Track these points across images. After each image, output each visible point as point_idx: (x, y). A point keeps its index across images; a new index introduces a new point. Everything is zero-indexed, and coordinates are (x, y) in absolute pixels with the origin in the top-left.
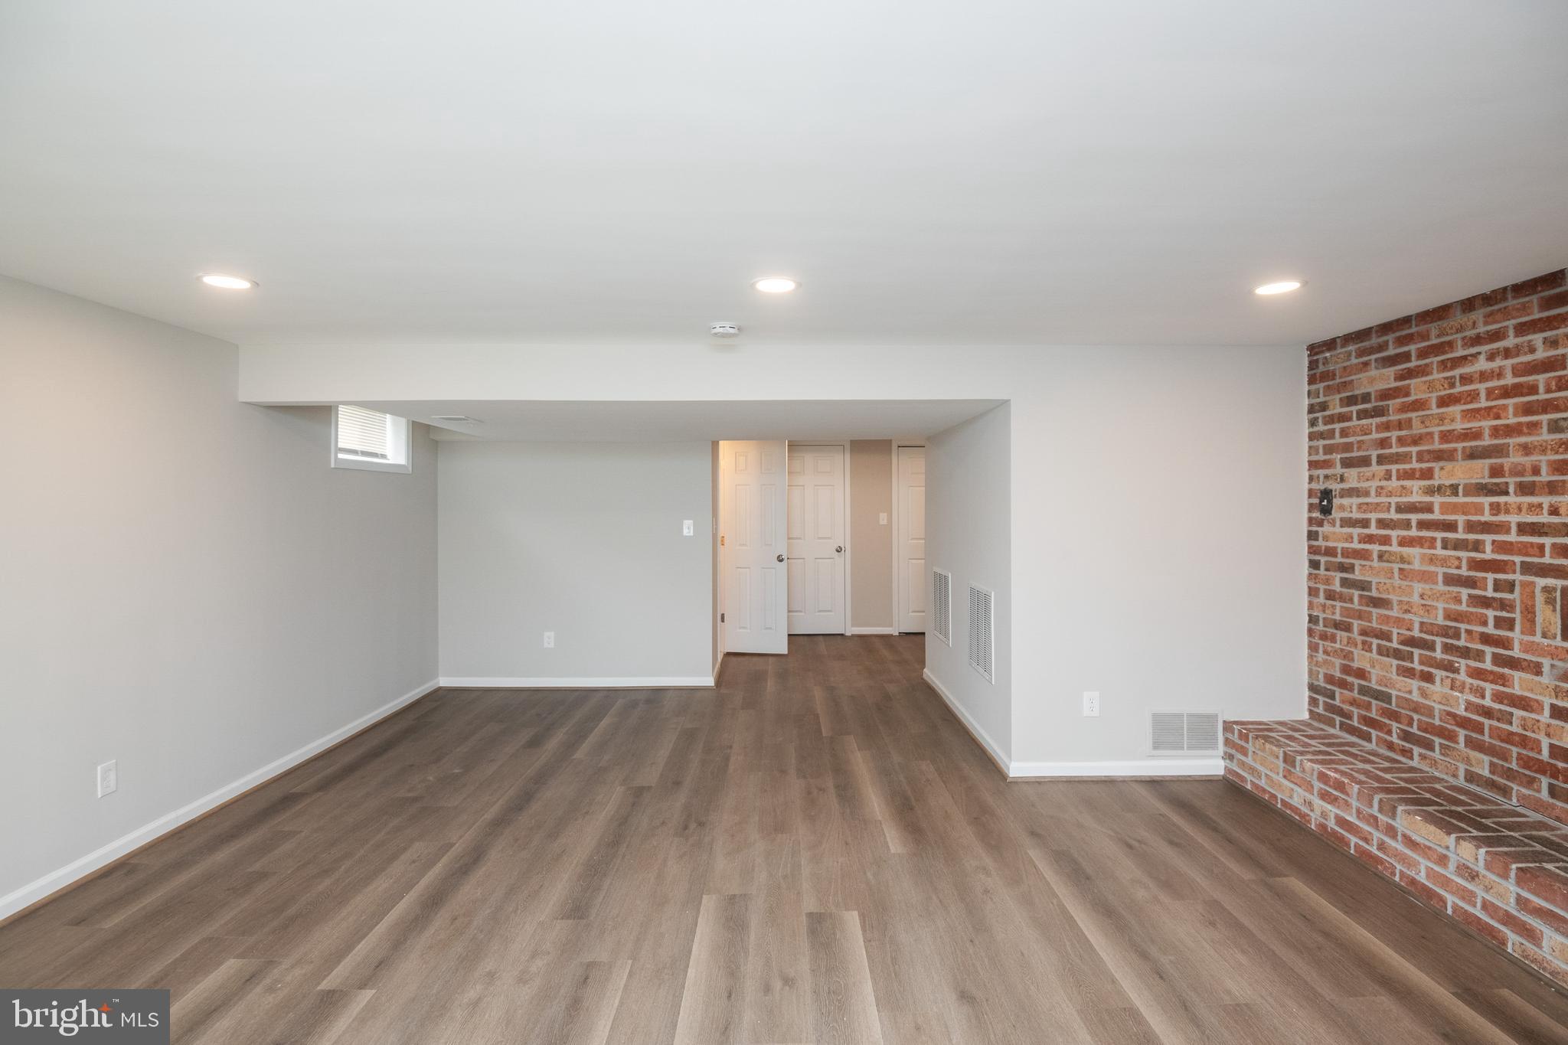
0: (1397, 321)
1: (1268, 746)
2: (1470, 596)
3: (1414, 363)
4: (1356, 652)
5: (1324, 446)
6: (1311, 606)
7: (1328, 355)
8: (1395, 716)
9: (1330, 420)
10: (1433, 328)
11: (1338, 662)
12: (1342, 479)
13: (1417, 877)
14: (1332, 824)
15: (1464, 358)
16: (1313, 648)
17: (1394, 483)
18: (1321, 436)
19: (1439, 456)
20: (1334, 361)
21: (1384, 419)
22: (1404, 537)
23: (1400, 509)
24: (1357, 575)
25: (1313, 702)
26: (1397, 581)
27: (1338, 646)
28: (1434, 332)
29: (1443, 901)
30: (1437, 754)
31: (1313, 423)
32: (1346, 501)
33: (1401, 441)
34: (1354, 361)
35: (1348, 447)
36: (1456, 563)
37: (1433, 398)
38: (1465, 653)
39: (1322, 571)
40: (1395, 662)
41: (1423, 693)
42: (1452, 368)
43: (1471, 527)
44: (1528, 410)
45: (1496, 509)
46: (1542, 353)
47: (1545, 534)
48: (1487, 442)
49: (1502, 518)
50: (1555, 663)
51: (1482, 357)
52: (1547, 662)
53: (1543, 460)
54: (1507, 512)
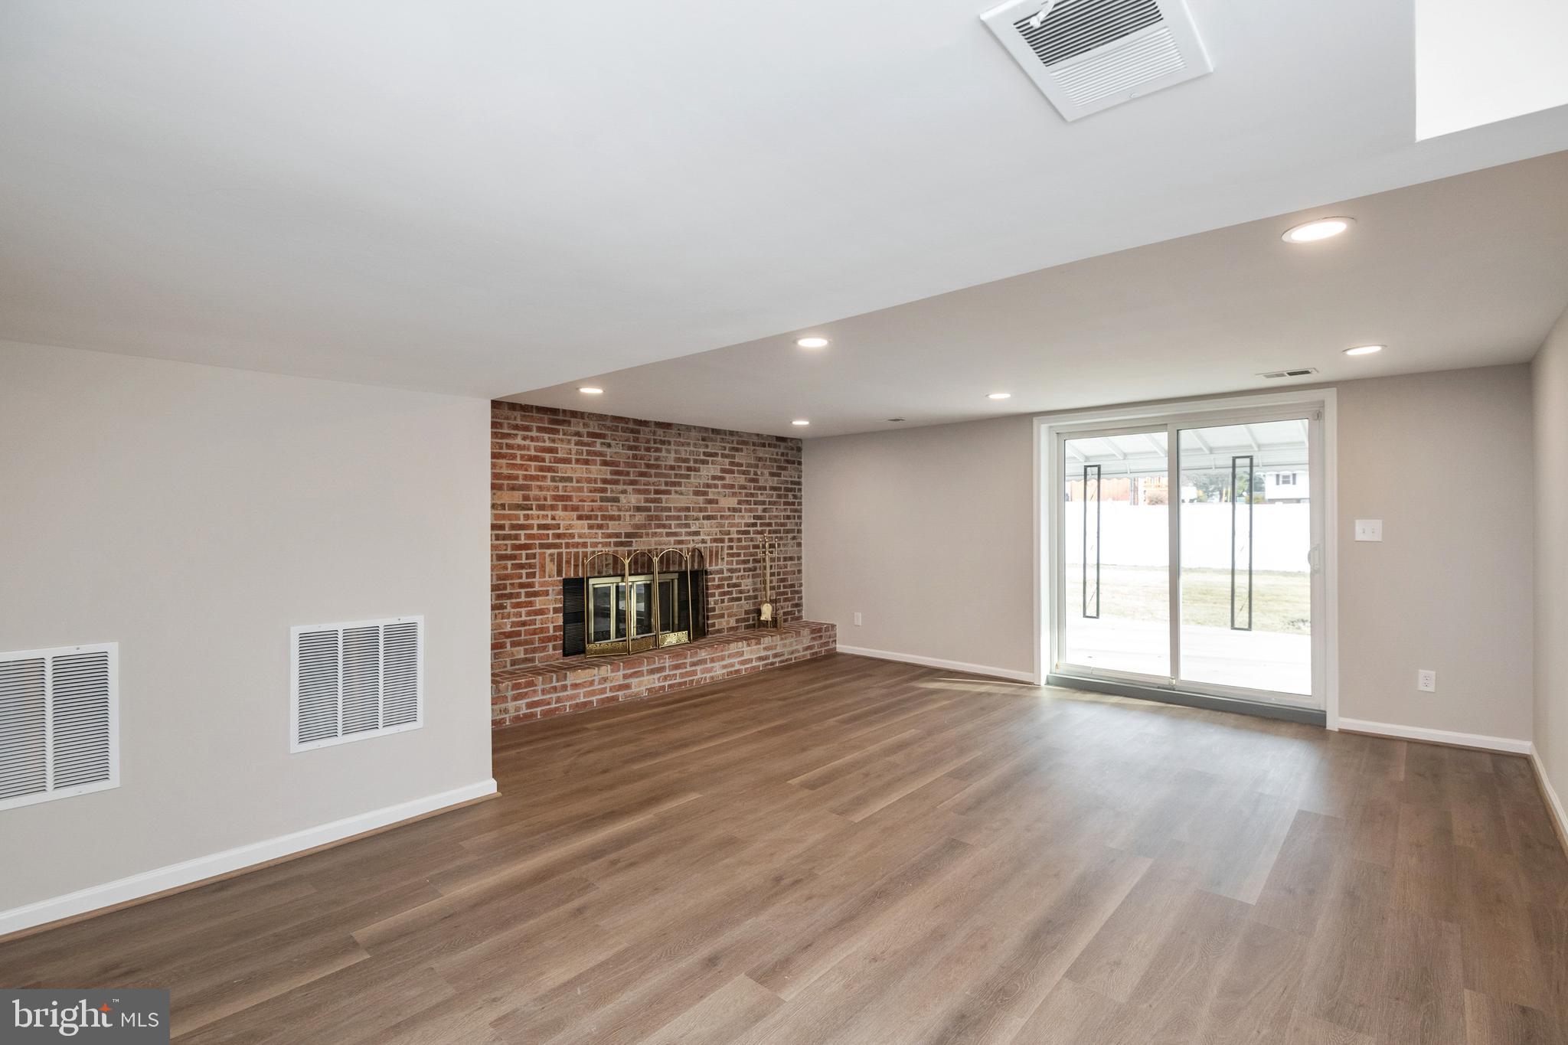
2: (512, 564)
13: (578, 702)
29: (591, 702)
36: (505, 548)
38: (510, 596)
44: (541, 469)
45: (527, 517)
46: (548, 444)
47: (550, 529)
48: (521, 482)
49: (530, 522)
50: (554, 588)
51: (519, 438)
52: (550, 589)
53: (549, 494)
54: (532, 519)
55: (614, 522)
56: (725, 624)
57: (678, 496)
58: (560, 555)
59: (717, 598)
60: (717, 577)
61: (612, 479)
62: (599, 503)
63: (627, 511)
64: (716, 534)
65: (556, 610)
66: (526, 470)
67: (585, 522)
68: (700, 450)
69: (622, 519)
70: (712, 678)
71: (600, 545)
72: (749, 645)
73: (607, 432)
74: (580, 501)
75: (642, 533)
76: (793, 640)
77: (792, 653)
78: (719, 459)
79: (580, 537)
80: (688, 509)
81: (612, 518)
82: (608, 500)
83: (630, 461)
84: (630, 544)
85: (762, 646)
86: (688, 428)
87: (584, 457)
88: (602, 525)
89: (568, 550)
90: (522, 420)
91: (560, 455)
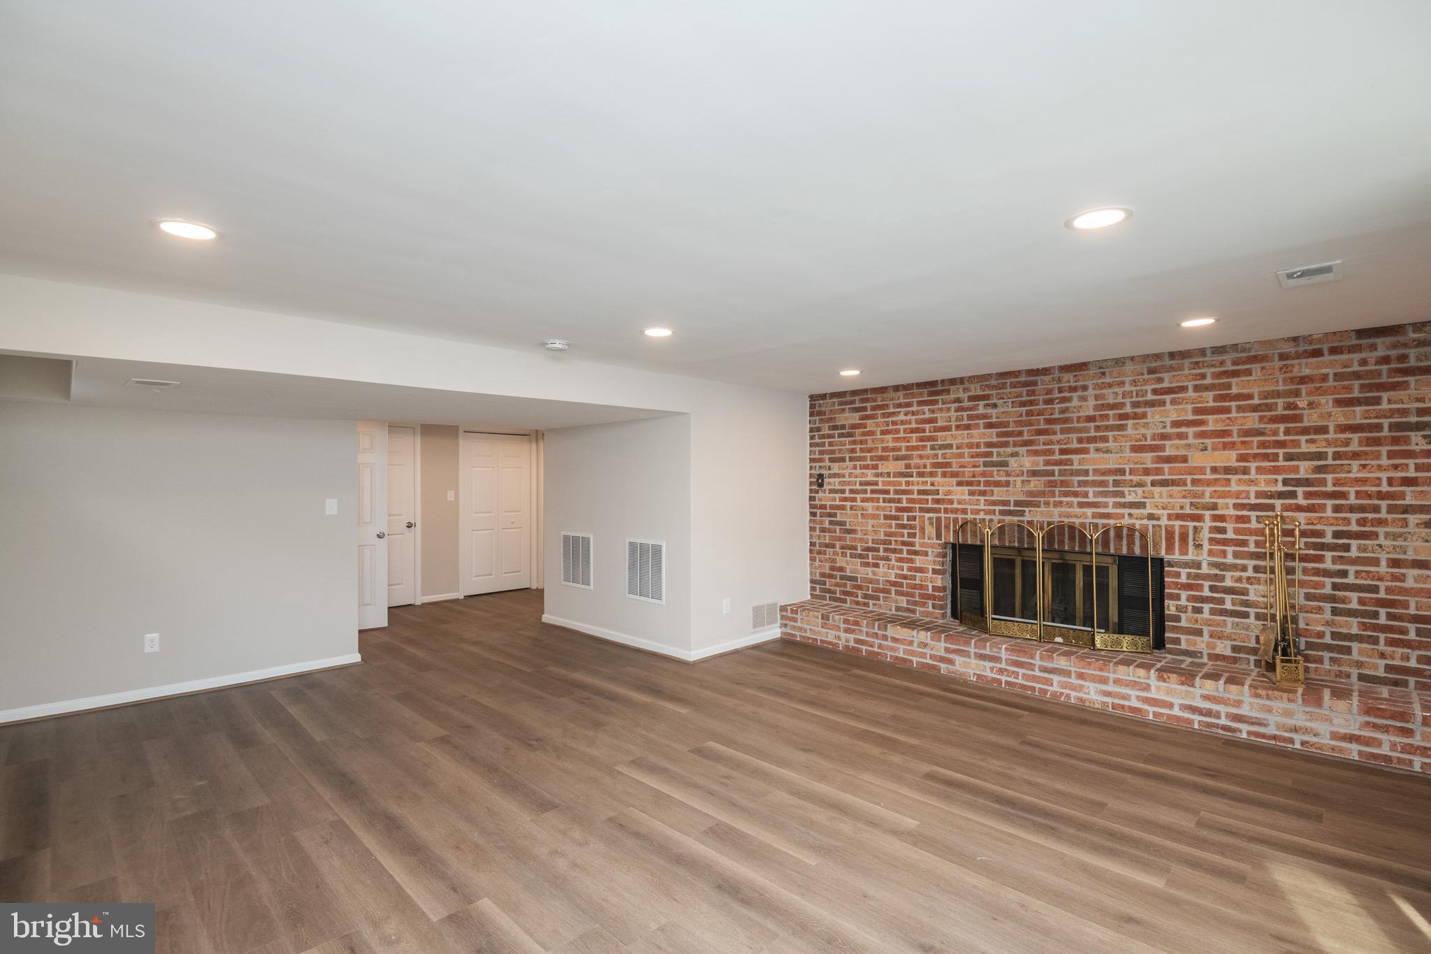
0: (861, 390)
1: (811, 613)
2: (896, 524)
3: (869, 413)
4: (838, 558)
5: (819, 451)
6: (811, 537)
7: (821, 402)
8: (860, 588)
9: (823, 437)
10: (879, 397)
11: (828, 565)
12: (830, 468)
13: (899, 655)
14: (852, 644)
15: (894, 413)
16: (812, 559)
17: (858, 471)
18: (817, 445)
19: (882, 458)
20: (826, 405)
21: (853, 439)
22: (864, 498)
23: (861, 484)
24: (839, 518)
25: (813, 589)
26: (860, 519)
27: (827, 556)
28: (879, 399)
29: (911, 661)
30: (881, 602)
31: (812, 438)
32: (832, 480)
33: (862, 450)
34: (837, 407)
35: (833, 452)
36: (890, 509)
37: (879, 430)
38: (894, 551)
39: (818, 518)
40: (859, 560)
41: (874, 573)
42: (888, 417)
43: (896, 492)
44: (922, 439)
45: (908, 483)
46: (928, 415)
47: (929, 494)
48: (904, 452)
49: (910, 487)
50: (933, 550)
51: (902, 414)
52: (930, 550)
53: (928, 462)
54: (913, 485)
55: (1001, 489)
56: (1203, 645)
57: (1101, 455)
58: (939, 519)
59: (1183, 602)
60: (1184, 572)
61: (999, 442)
62: (982, 468)
63: (1018, 476)
64: (1182, 508)
65: (935, 571)
66: (908, 442)
67: (966, 488)
68: (1144, 388)
69: (1011, 485)
70: (1081, 699)
71: (982, 513)
72: (1161, 678)
73: (992, 392)
74: (960, 467)
75: (1040, 502)
76: (1291, 706)
77: (1295, 730)
78: (1191, 394)
79: (959, 503)
80: (1121, 472)
81: (998, 484)
82: (993, 464)
83: (1024, 418)
84: (1022, 513)
85: (1198, 692)
86: (1119, 362)
87: (965, 422)
88: (985, 491)
89: (947, 516)
90: (904, 398)
91: (940, 424)
